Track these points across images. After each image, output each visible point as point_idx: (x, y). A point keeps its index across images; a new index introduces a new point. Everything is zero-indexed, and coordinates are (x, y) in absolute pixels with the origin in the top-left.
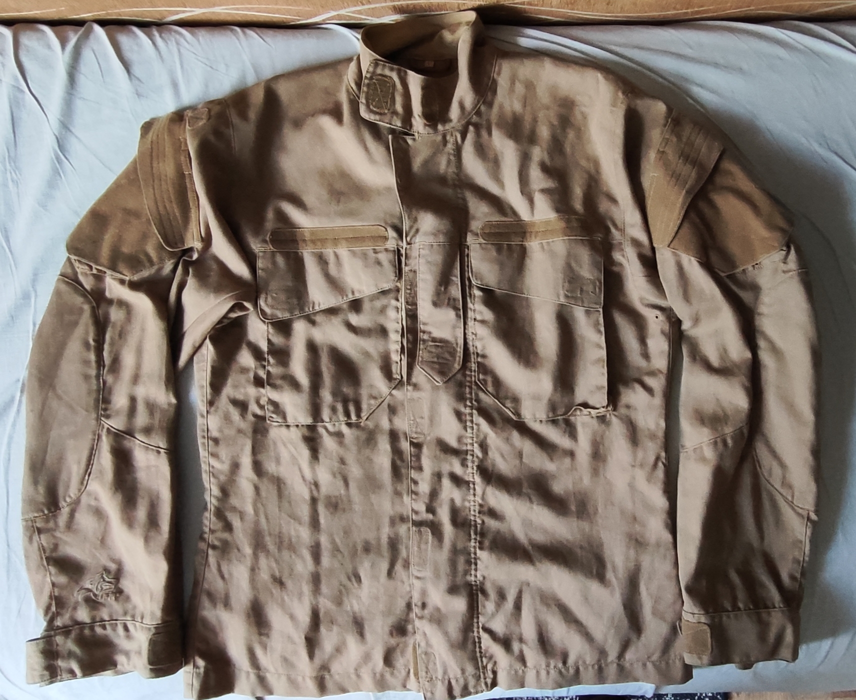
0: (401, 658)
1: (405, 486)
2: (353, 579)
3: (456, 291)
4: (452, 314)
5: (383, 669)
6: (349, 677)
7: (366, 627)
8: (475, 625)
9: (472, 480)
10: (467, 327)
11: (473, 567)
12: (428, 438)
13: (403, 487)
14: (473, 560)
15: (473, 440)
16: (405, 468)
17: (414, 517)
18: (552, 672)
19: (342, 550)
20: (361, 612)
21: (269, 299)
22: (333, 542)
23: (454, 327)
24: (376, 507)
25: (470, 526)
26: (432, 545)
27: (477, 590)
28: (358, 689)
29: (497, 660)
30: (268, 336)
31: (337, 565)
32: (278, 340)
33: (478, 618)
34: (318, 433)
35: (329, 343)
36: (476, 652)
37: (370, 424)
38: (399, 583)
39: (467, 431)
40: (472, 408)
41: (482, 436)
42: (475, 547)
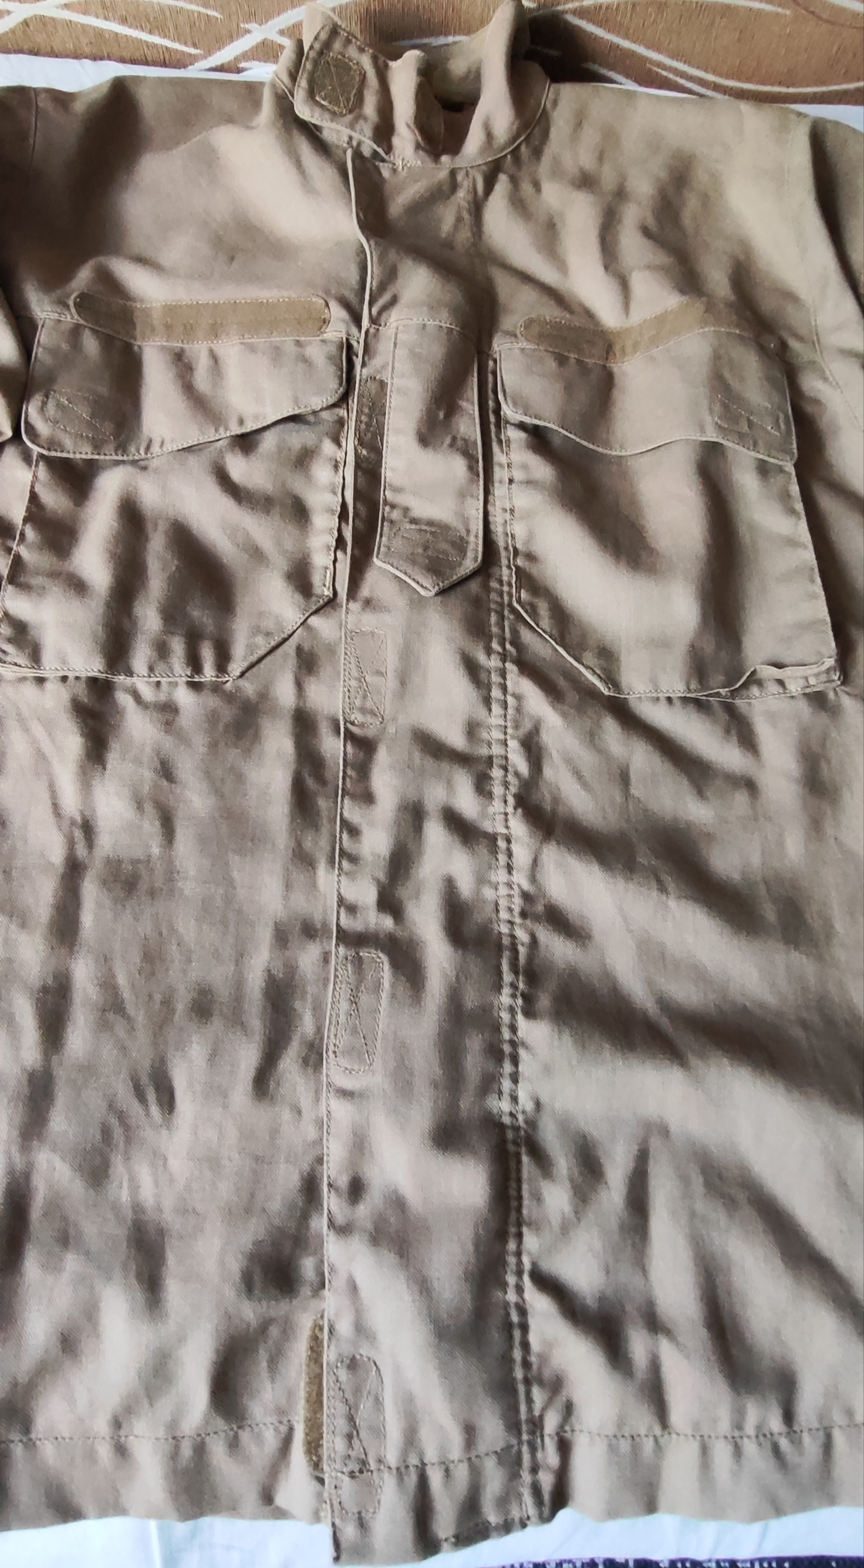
0: (268, 1386)
1: (324, 842)
2: (151, 1095)
3: (469, 426)
4: (458, 466)
5: (207, 1422)
6: (91, 1455)
7: (171, 1259)
8: (512, 1260)
9: (504, 831)
10: (491, 498)
11: (508, 1068)
12: (391, 729)
13: (318, 844)
14: (507, 1048)
15: (505, 733)
16: (327, 797)
17: (346, 921)
18: (750, 1447)
19: (130, 1010)
20: (159, 1209)
21: (51, 405)
22: (108, 985)
23: (462, 495)
24: (241, 893)
25: (499, 948)
26: (393, 996)
27: (516, 1143)
28: (113, 1507)
29: (576, 1400)
30: (32, 487)
31: (108, 1052)
32: (54, 499)
33: (519, 1236)
34: (114, 703)
35: (172, 513)
36: (512, 1361)
37: (249, 688)
38: (286, 1115)
39: (490, 710)
40: (504, 657)
41: (527, 726)
42: (512, 1010)
